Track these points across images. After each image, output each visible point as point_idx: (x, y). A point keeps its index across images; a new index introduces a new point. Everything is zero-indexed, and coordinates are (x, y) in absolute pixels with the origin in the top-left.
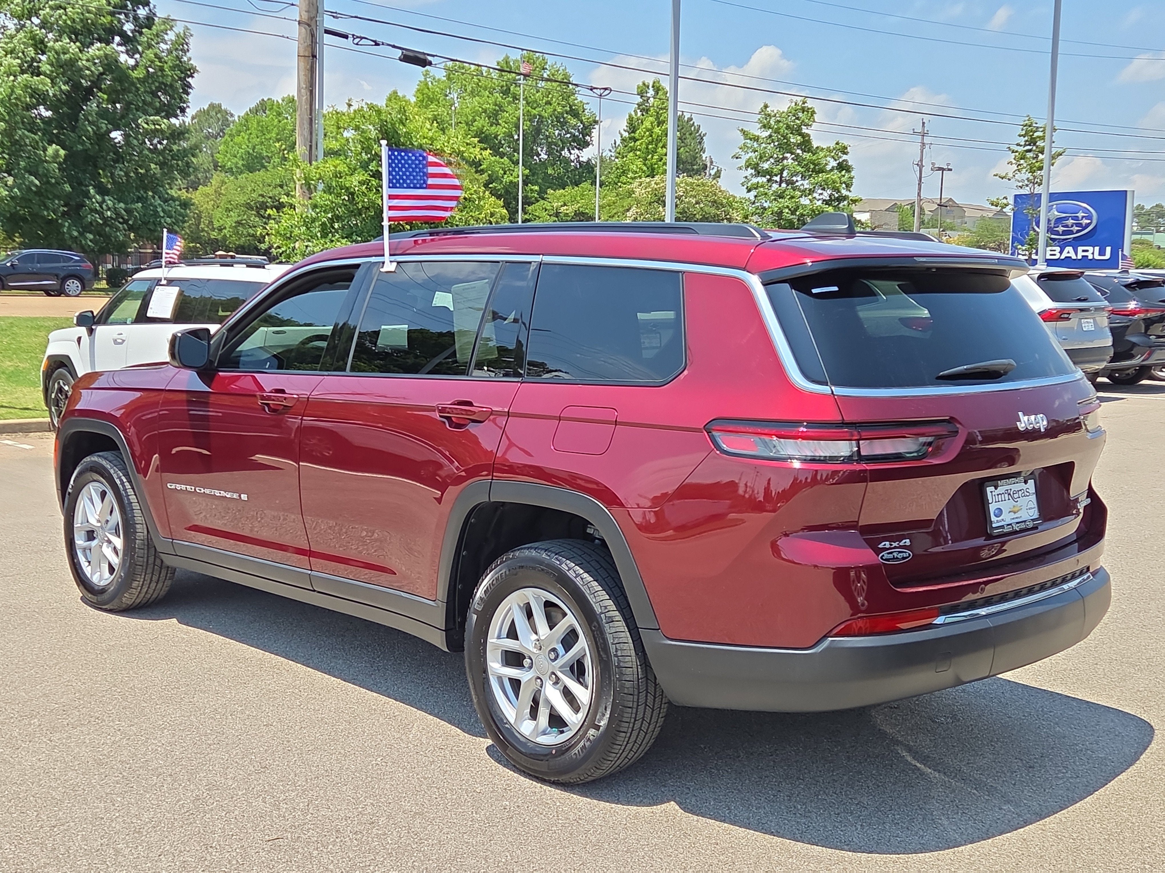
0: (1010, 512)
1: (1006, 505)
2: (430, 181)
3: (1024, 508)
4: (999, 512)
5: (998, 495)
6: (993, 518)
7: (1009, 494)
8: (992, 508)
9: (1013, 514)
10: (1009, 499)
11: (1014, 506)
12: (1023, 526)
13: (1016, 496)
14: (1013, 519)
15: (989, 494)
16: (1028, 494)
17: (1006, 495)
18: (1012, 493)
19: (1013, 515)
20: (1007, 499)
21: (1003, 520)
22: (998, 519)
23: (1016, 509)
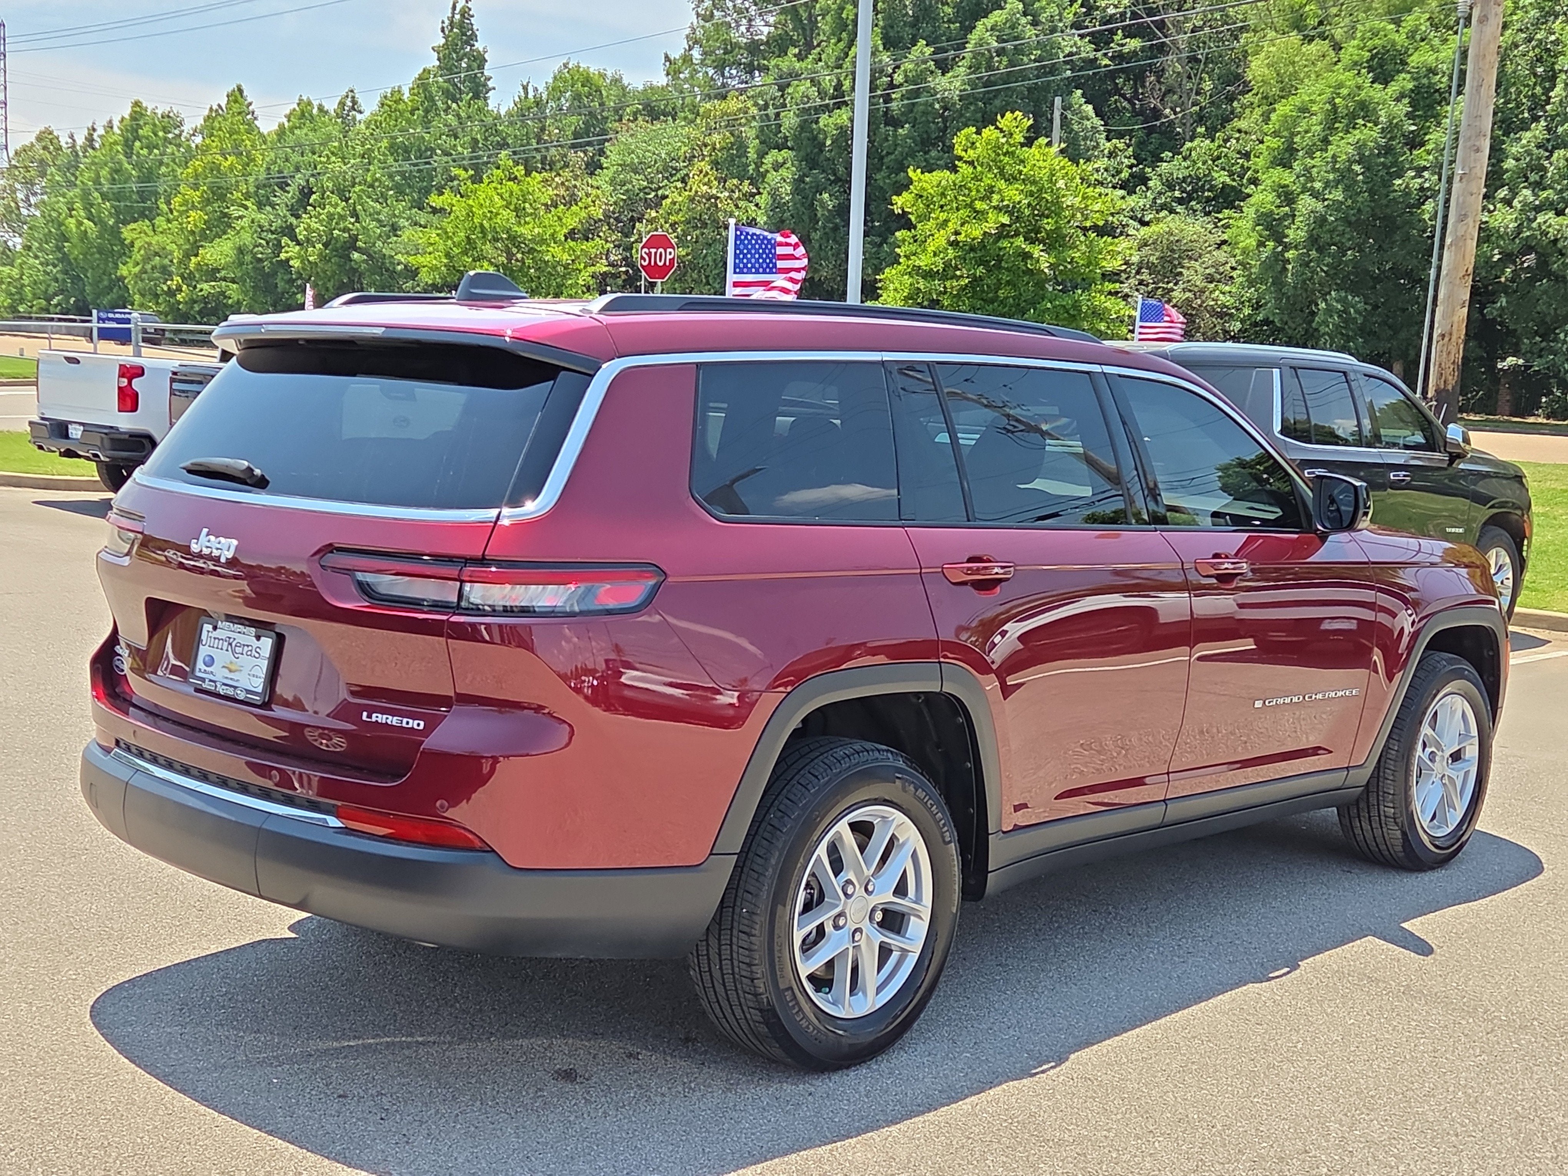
0: (224, 667)
1: (222, 657)
2: (781, 264)
3: (246, 671)
4: (210, 662)
5: (215, 638)
6: (200, 665)
7: (230, 644)
8: (204, 651)
9: (226, 671)
10: (227, 650)
11: (231, 663)
12: (230, 692)
13: (238, 650)
14: (227, 678)
15: (204, 633)
16: (257, 655)
17: (226, 644)
18: (234, 644)
19: (226, 673)
20: (225, 648)
21: (212, 673)
22: (207, 669)
23: (233, 667)
